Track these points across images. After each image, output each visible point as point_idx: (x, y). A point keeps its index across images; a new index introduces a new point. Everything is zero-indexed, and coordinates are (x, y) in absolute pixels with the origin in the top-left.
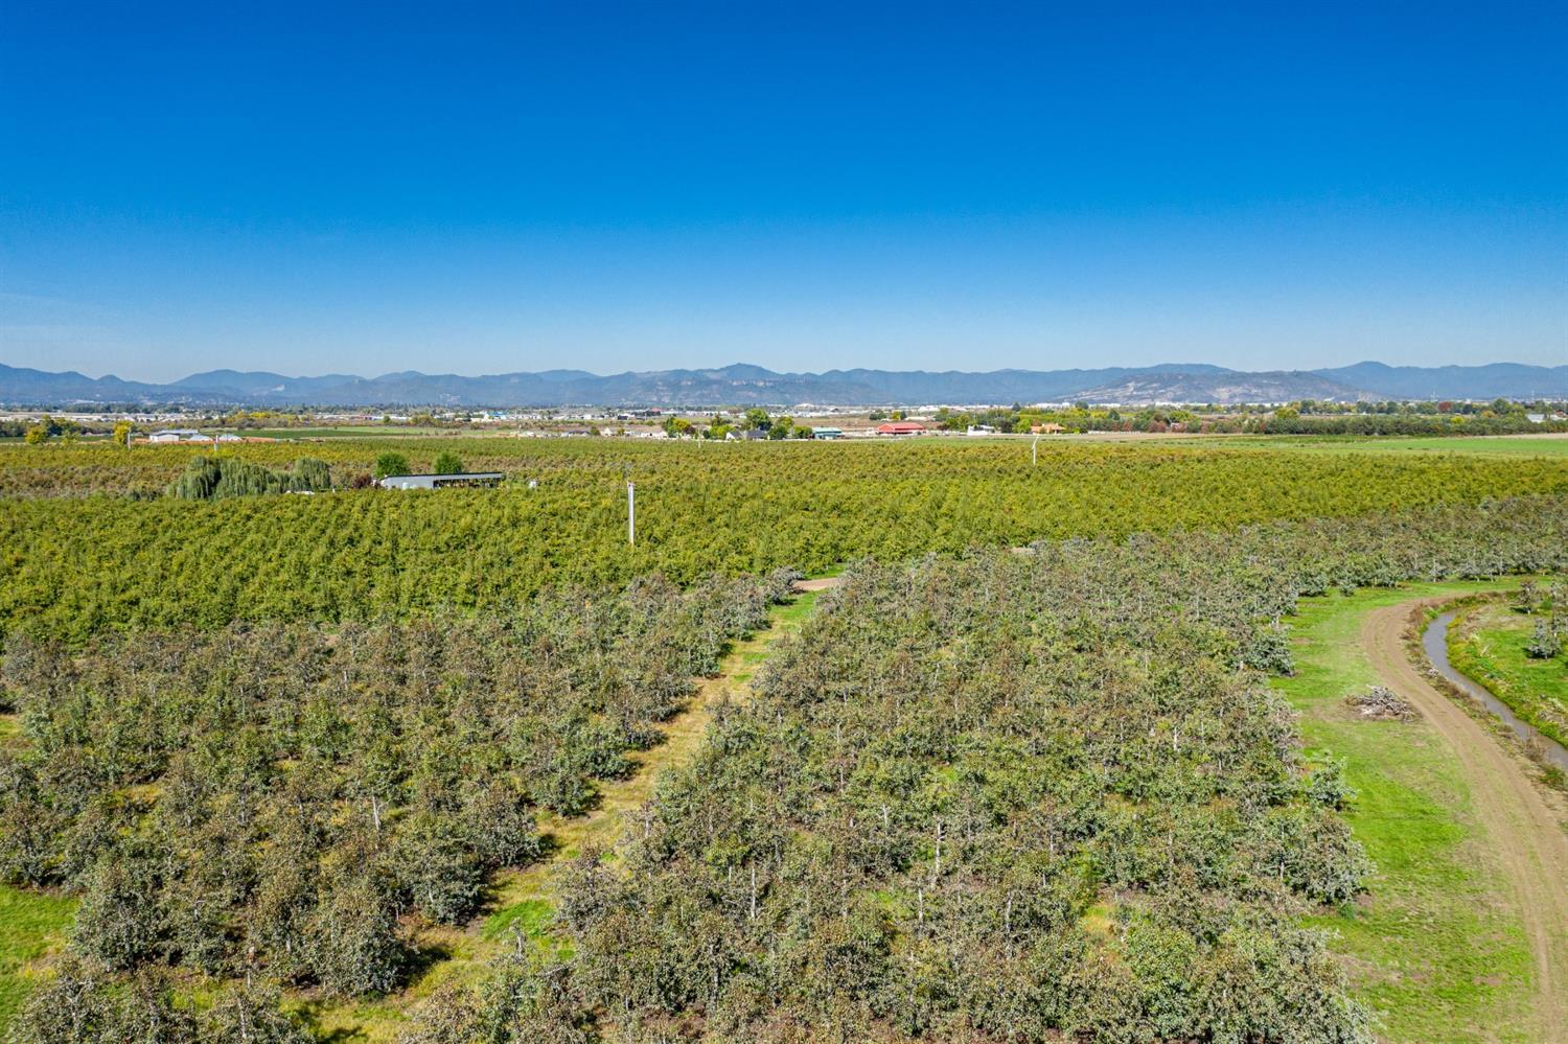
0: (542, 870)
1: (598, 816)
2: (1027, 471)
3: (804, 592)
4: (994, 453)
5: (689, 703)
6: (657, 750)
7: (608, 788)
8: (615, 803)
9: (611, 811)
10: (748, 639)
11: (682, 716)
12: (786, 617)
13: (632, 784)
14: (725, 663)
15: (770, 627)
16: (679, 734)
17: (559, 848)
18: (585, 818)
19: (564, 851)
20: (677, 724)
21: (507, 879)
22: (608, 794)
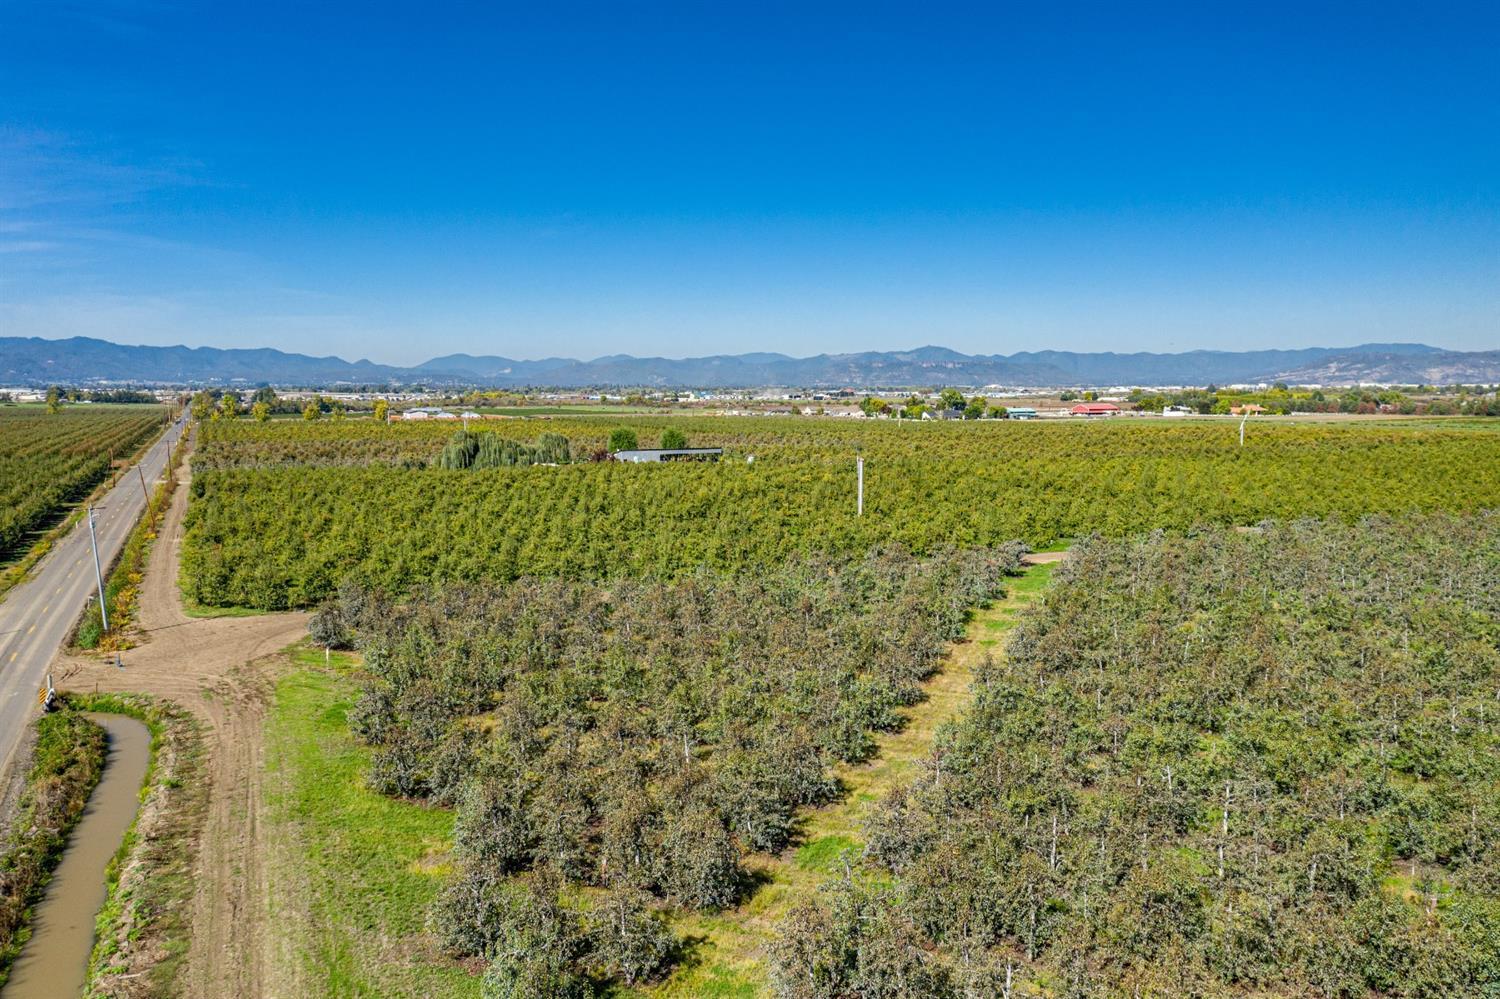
0: (839, 810)
1: (879, 764)
2: (1236, 451)
3: (1032, 564)
4: (1198, 434)
5: (942, 665)
6: (921, 706)
7: (881, 739)
8: (892, 754)
9: (890, 760)
10: (987, 607)
11: (938, 677)
12: (1019, 588)
13: (904, 737)
14: (969, 629)
15: (1005, 597)
16: (938, 693)
17: (849, 791)
18: (867, 766)
19: (855, 793)
20: (933, 684)
21: (808, 816)
22: (883, 745)
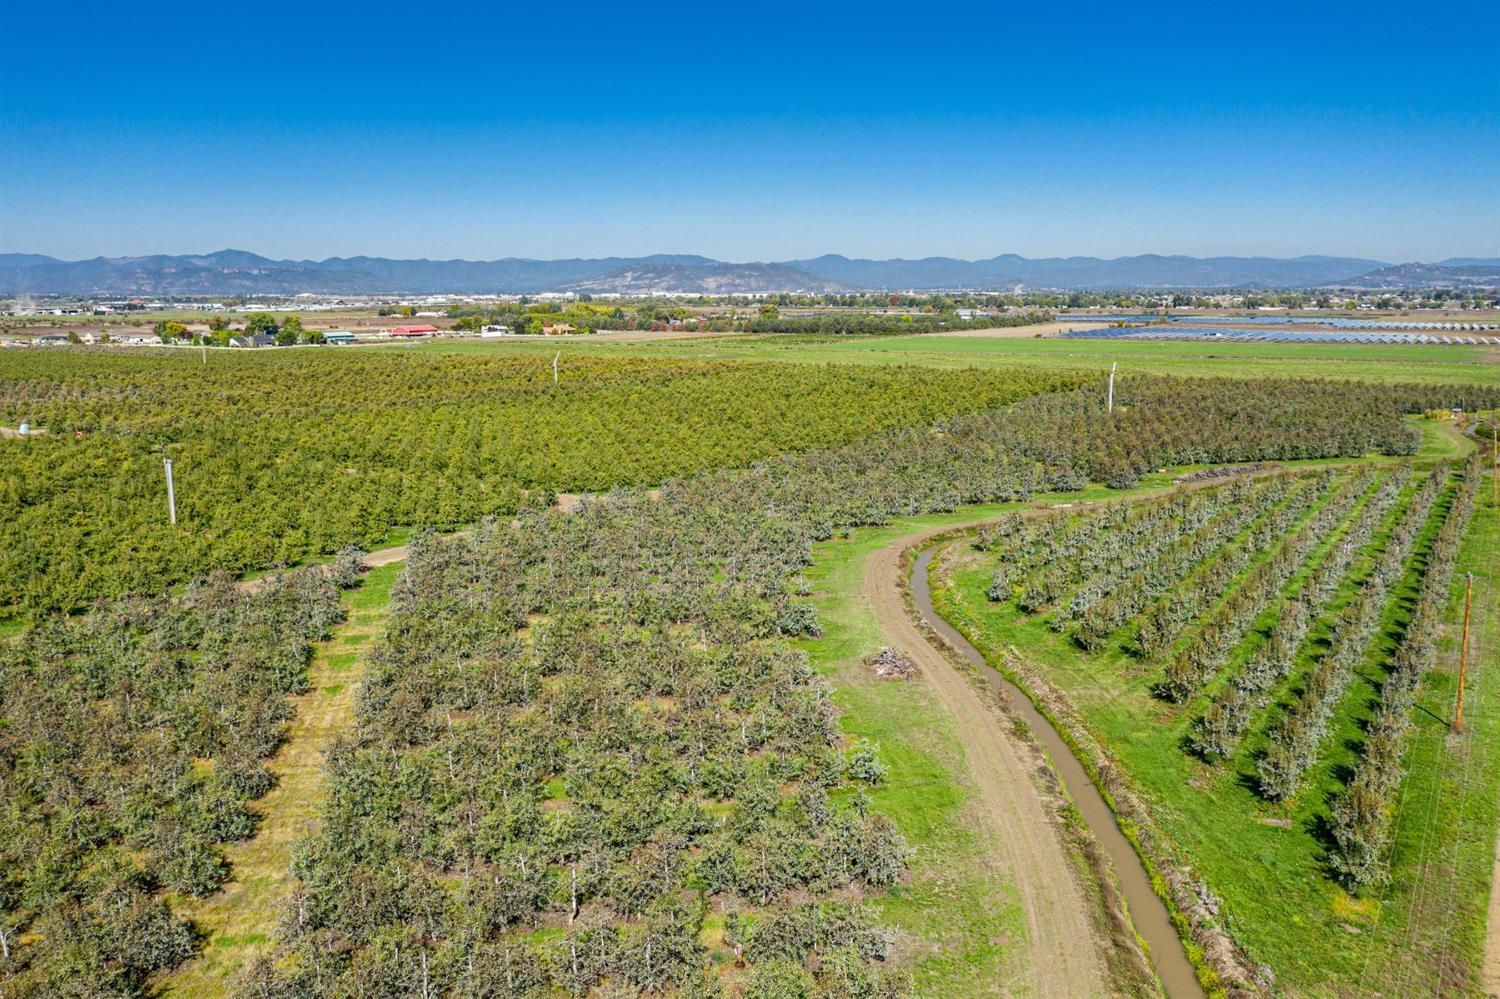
0: (196, 966)
1: (234, 889)
2: (552, 392)
3: (369, 569)
4: (516, 366)
5: (288, 730)
6: (272, 795)
7: (234, 852)
8: (247, 871)
9: (245, 881)
10: (327, 638)
11: (285, 747)
12: (359, 605)
13: (257, 842)
14: (311, 673)
15: (345, 619)
16: (288, 771)
17: (205, 937)
18: (220, 894)
19: (212, 939)
20: (281, 758)
21: (161, 985)
22: (236, 860)
